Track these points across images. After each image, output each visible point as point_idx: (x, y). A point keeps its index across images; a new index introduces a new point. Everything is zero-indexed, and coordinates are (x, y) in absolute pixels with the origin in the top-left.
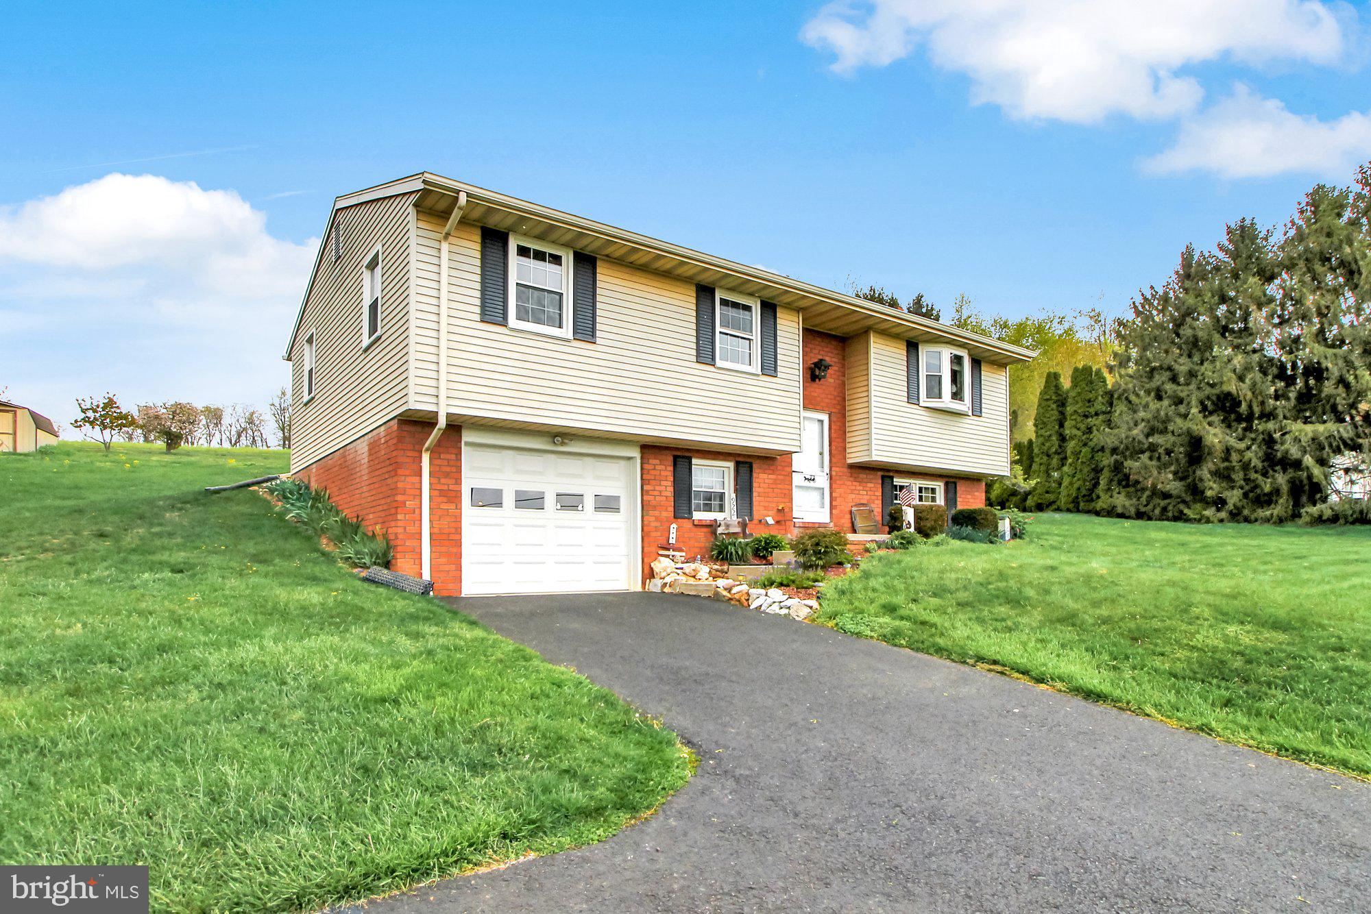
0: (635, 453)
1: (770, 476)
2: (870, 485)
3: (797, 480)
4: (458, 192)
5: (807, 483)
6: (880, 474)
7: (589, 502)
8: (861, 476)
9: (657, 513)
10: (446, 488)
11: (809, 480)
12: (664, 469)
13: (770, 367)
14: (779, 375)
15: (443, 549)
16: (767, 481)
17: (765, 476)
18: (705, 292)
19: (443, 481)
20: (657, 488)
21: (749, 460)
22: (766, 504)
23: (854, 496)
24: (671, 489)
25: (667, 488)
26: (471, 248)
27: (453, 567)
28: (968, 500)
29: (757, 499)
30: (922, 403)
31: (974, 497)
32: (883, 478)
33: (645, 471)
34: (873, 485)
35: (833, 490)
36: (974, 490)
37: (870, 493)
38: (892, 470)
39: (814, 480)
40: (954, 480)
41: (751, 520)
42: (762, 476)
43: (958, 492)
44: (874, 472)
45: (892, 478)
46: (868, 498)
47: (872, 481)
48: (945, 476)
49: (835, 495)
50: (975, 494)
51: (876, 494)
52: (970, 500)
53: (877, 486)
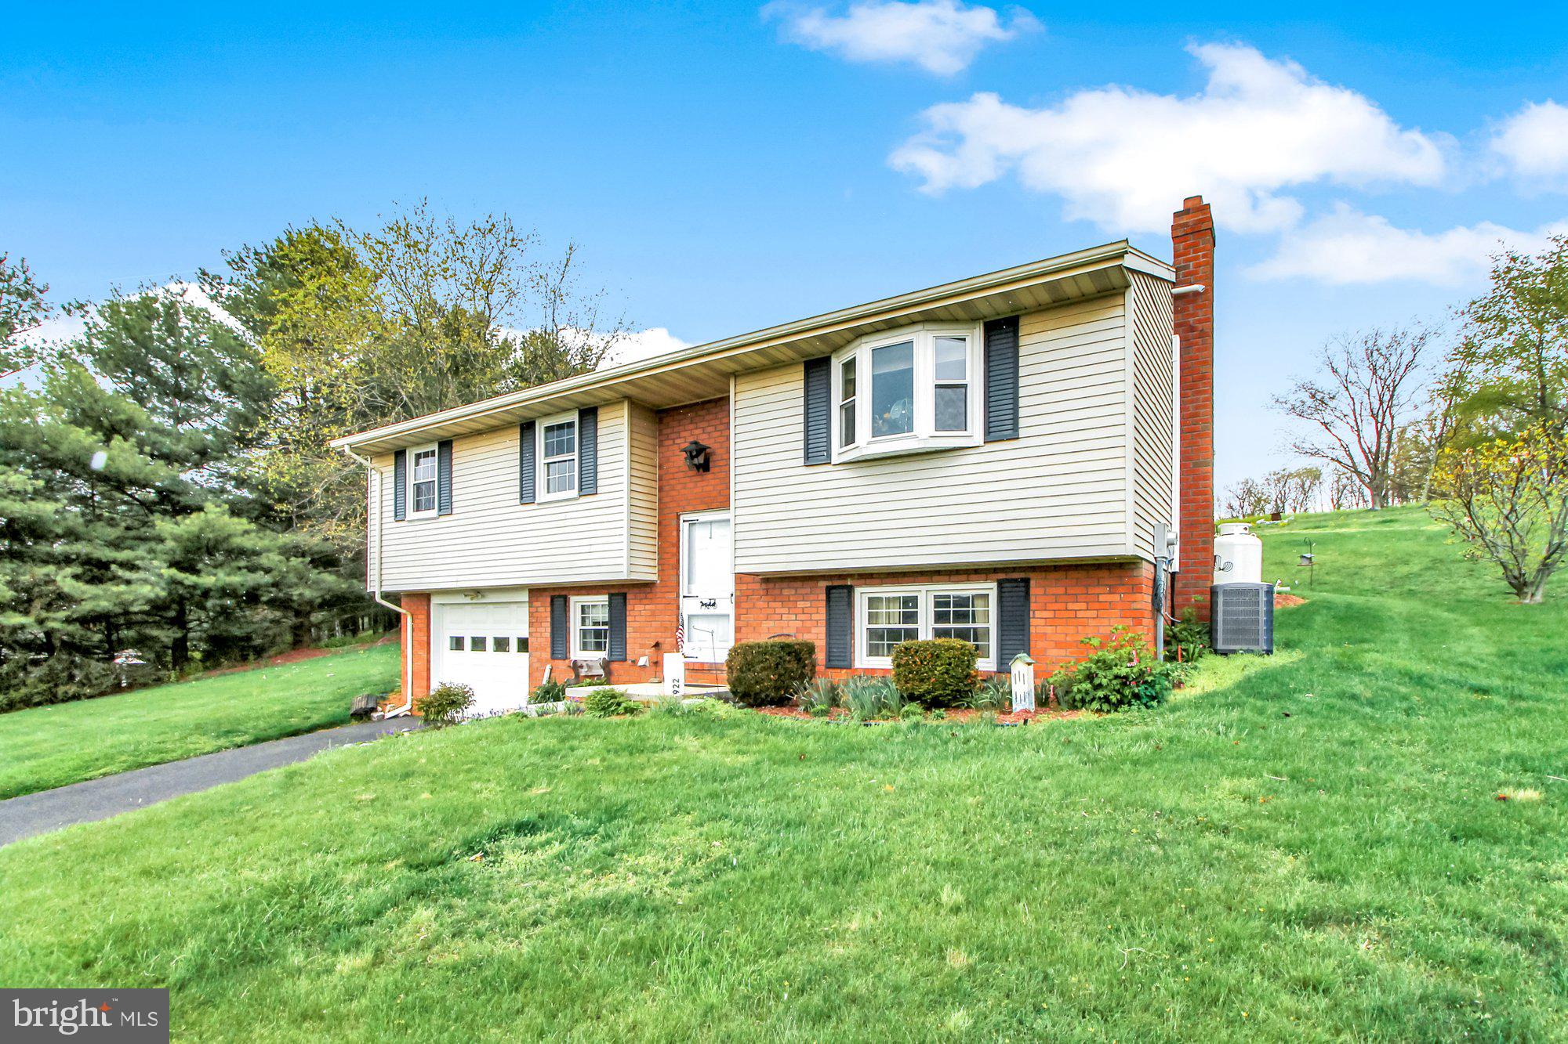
0: (526, 597)
1: (647, 607)
2: (801, 604)
5: (705, 611)
6: (823, 584)
7: (490, 643)
8: (786, 592)
9: (537, 652)
10: (420, 639)
11: (706, 605)
12: (545, 611)
13: (588, 485)
14: (600, 489)
16: (643, 613)
17: (641, 607)
18: (529, 428)
19: (419, 634)
20: (538, 630)
22: (642, 641)
23: (771, 624)
24: (552, 628)
25: (548, 628)
28: (1072, 614)
29: (633, 635)
30: (835, 459)
31: (1097, 606)
32: (829, 590)
33: (531, 615)
34: (808, 604)
35: (738, 618)
36: (1097, 590)
37: (803, 617)
38: (851, 576)
39: (714, 605)
40: (1022, 575)
41: (625, 660)
42: (638, 607)
43: (1032, 599)
44: (811, 583)
45: (850, 590)
46: (799, 624)
47: (812, 597)
48: (995, 570)
49: (741, 624)
50: (1102, 598)
51: (815, 617)
52: (1080, 614)
53: (817, 604)
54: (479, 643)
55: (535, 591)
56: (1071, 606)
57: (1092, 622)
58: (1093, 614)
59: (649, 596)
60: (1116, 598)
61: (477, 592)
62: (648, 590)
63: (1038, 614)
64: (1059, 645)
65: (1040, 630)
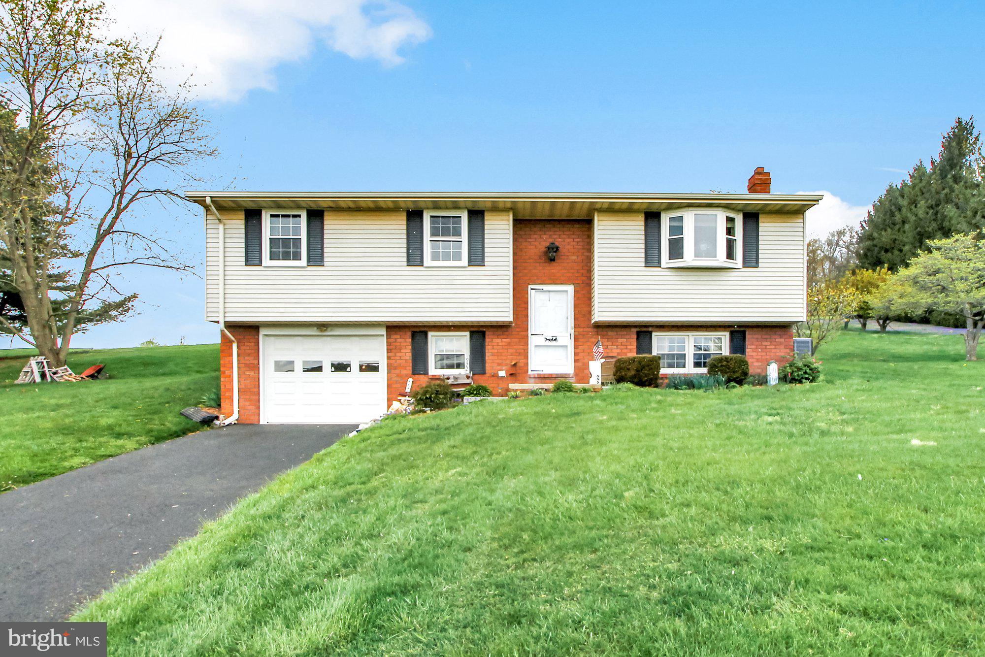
0: (383, 332)
1: (504, 340)
2: (620, 340)
3: (533, 341)
4: (205, 197)
5: (548, 343)
6: (635, 330)
7: (355, 367)
8: (610, 333)
9: (397, 371)
10: (248, 362)
11: (550, 340)
12: (406, 342)
13: (477, 258)
14: (486, 264)
15: (248, 397)
16: (500, 344)
17: (499, 340)
18: (414, 215)
19: (246, 358)
20: (397, 354)
21: (481, 329)
22: (500, 361)
24: (410, 354)
25: (406, 354)
26: (237, 225)
27: (254, 407)
28: (764, 347)
29: (490, 357)
30: (663, 265)
31: (774, 343)
32: (638, 333)
33: (388, 344)
34: (625, 340)
35: (576, 347)
36: (776, 336)
37: (622, 347)
38: (652, 326)
39: (556, 340)
40: (742, 329)
41: (484, 373)
42: (496, 340)
43: (747, 339)
44: (628, 329)
45: (651, 333)
46: (619, 351)
47: (628, 337)
48: (729, 326)
49: (578, 351)
50: (777, 340)
51: (629, 347)
52: (768, 347)
53: (632, 340)
54: (340, 367)
55: (393, 328)
56: (763, 343)
57: (773, 351)
58: (773, 347)
59: (506, 333)
60: (782, 340)
61: (323, 326)
62: (505, 329)
63: (749, 347)
64: (758, 360)
65: (750, 354)
